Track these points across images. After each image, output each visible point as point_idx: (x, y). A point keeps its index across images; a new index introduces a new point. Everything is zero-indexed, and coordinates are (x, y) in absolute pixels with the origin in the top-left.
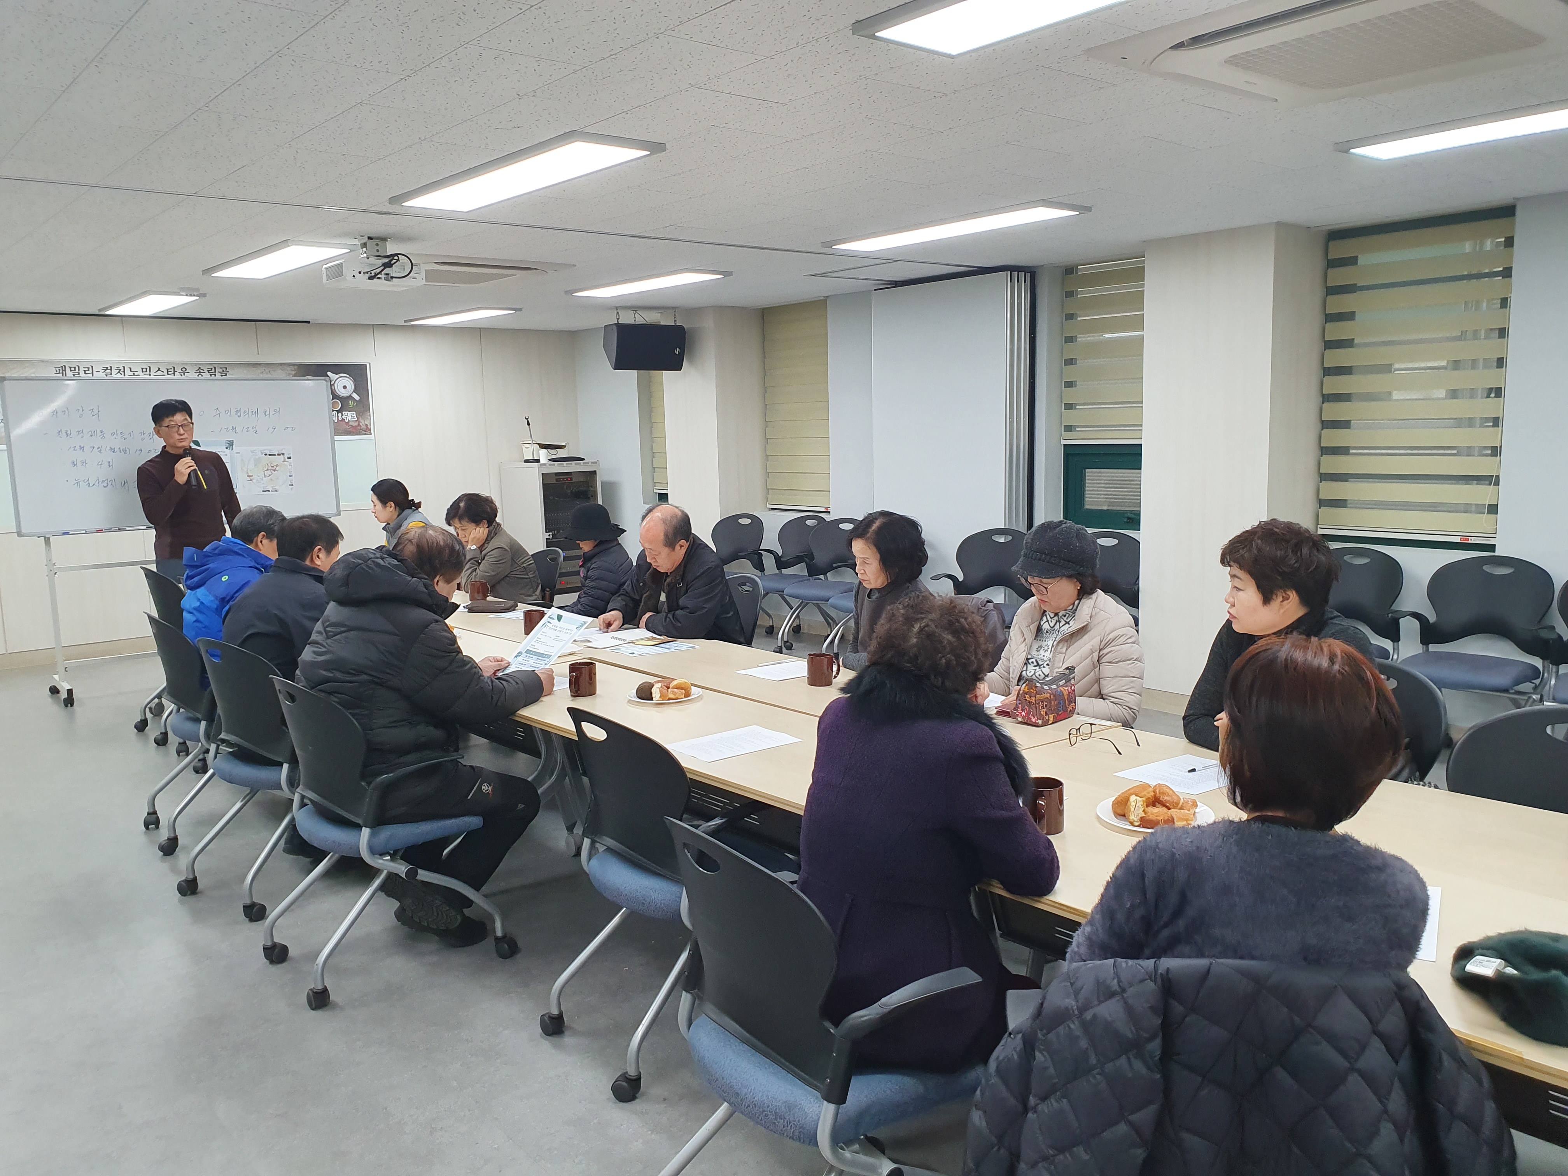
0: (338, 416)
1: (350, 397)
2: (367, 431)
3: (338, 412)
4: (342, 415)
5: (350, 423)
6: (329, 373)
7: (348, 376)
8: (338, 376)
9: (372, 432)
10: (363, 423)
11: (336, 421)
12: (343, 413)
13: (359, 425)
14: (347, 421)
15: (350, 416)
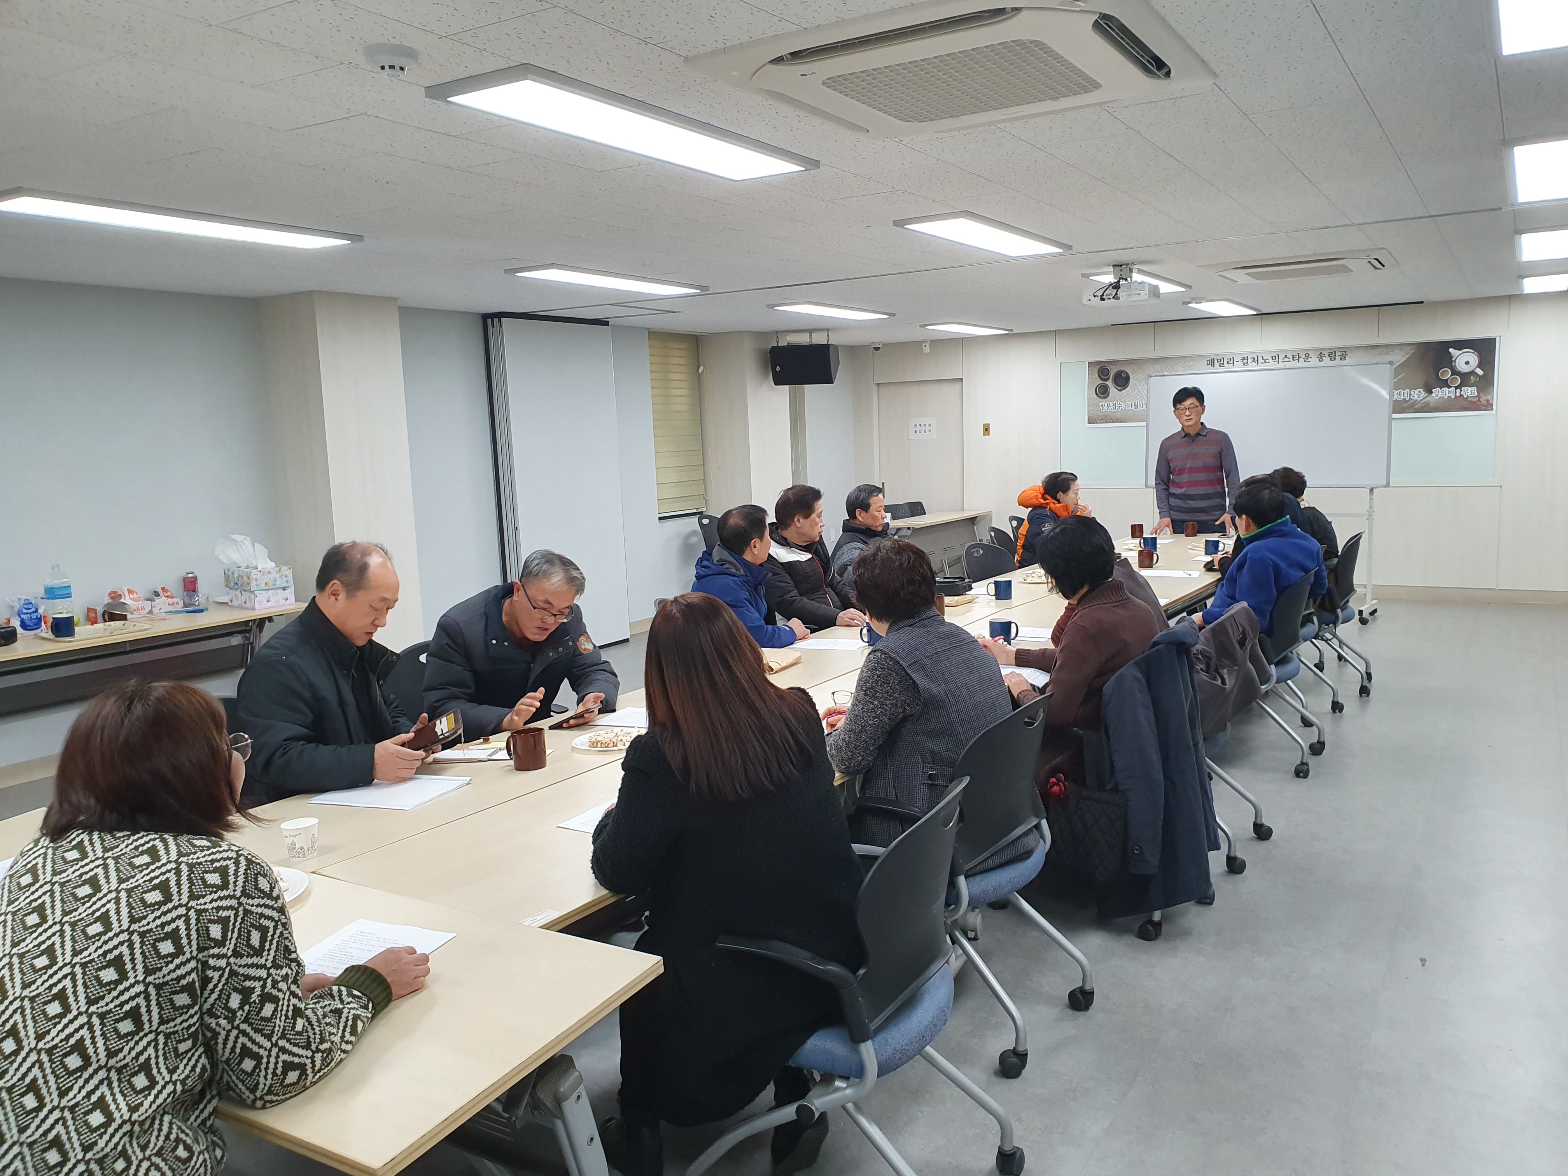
0: (1456, 393)
1: (1473, 373)
2: (1488, 406)
3: (1456, 388)
4: (1461, 391)
5: (1469, 399)
6: (1451, 350)
7: (1472, 351)
8: (1461, 352)
9: (1494, 407)
10: (1483, 399)
11: (1453, 397)
12: (1463, 389)
13: (1479, 400)
14: (1465, 397)
15: (1469, 392)
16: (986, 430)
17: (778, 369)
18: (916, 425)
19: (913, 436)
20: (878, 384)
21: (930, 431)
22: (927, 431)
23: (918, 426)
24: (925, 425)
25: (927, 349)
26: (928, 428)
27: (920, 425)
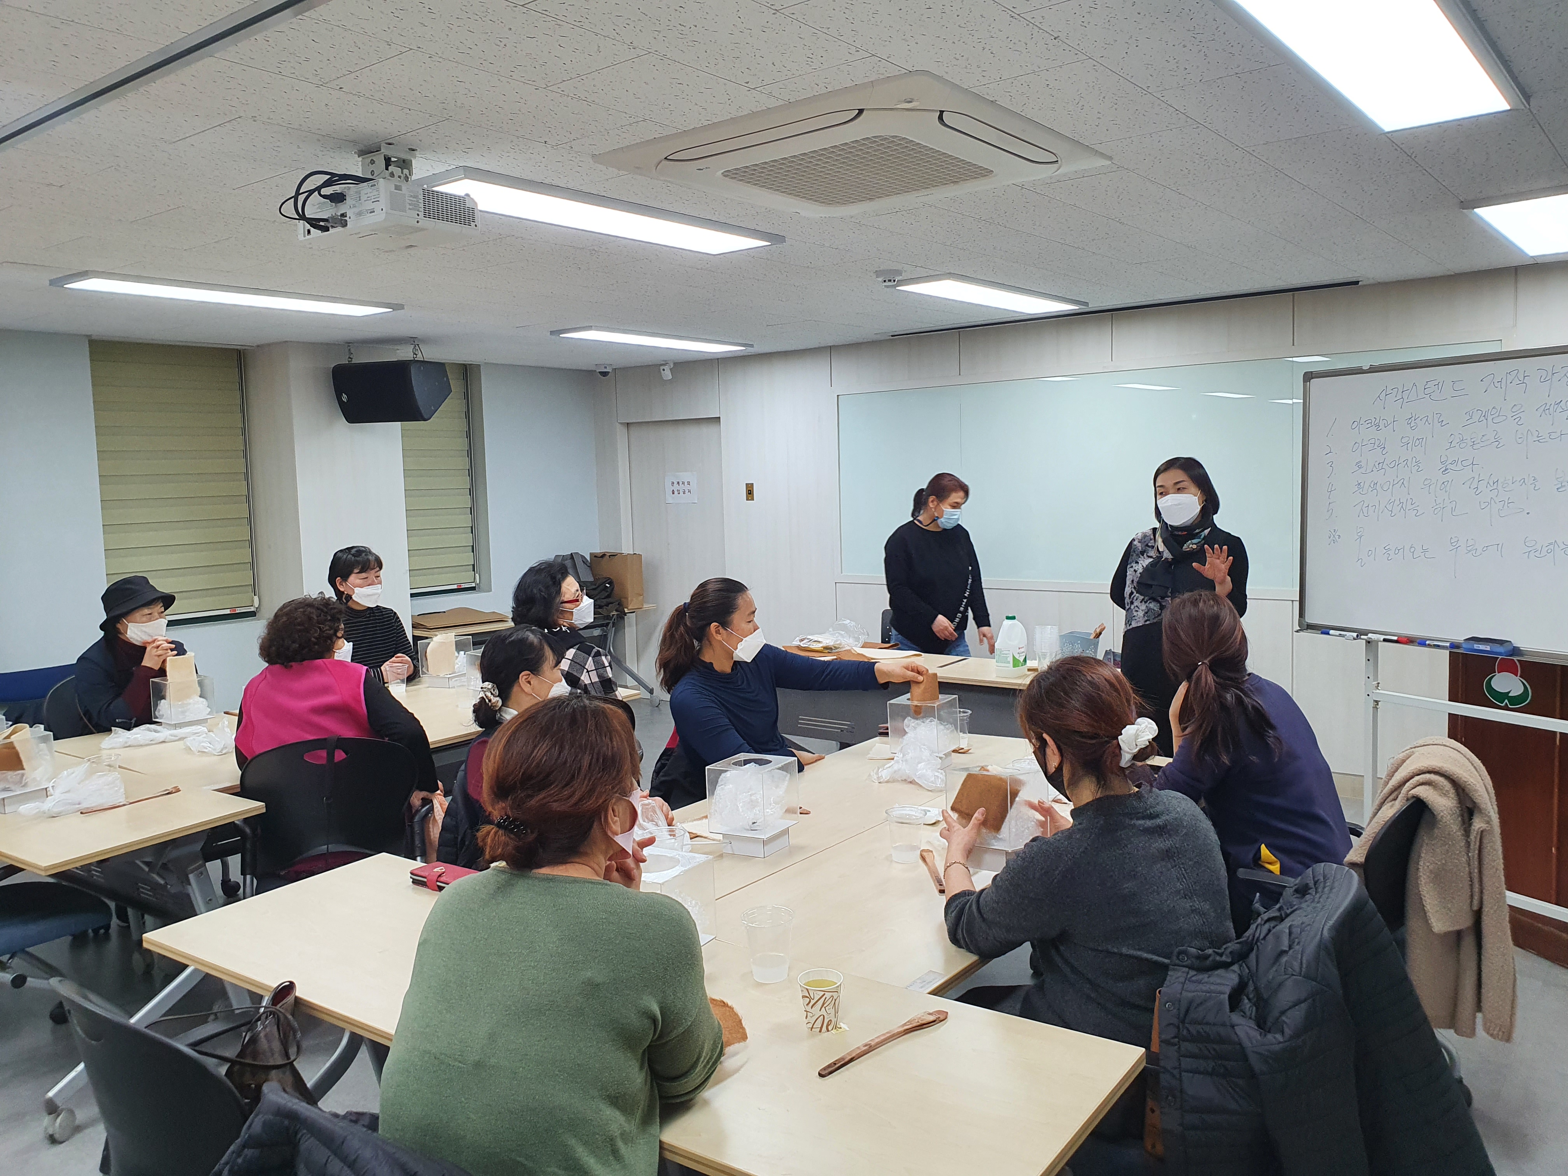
16: (750, 492)
17: (345, 398)
18: (673, 483)
19: (670, 499)
20: (628, 424)
21: (689, 491)
22: (687, 491)
23: (676, 483)
24: (683, 483)
25: (667, 374)
26: (687, 487)
27: (678, 483)
